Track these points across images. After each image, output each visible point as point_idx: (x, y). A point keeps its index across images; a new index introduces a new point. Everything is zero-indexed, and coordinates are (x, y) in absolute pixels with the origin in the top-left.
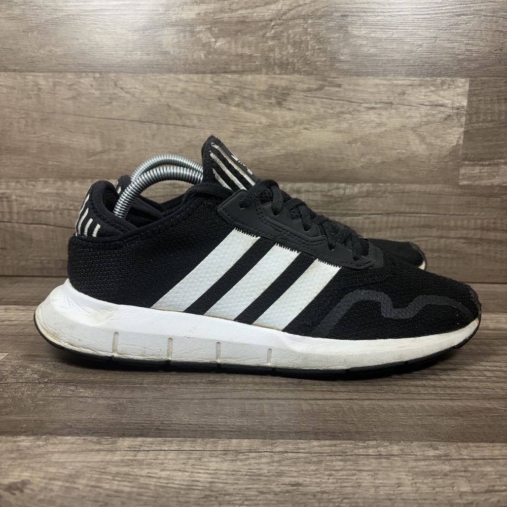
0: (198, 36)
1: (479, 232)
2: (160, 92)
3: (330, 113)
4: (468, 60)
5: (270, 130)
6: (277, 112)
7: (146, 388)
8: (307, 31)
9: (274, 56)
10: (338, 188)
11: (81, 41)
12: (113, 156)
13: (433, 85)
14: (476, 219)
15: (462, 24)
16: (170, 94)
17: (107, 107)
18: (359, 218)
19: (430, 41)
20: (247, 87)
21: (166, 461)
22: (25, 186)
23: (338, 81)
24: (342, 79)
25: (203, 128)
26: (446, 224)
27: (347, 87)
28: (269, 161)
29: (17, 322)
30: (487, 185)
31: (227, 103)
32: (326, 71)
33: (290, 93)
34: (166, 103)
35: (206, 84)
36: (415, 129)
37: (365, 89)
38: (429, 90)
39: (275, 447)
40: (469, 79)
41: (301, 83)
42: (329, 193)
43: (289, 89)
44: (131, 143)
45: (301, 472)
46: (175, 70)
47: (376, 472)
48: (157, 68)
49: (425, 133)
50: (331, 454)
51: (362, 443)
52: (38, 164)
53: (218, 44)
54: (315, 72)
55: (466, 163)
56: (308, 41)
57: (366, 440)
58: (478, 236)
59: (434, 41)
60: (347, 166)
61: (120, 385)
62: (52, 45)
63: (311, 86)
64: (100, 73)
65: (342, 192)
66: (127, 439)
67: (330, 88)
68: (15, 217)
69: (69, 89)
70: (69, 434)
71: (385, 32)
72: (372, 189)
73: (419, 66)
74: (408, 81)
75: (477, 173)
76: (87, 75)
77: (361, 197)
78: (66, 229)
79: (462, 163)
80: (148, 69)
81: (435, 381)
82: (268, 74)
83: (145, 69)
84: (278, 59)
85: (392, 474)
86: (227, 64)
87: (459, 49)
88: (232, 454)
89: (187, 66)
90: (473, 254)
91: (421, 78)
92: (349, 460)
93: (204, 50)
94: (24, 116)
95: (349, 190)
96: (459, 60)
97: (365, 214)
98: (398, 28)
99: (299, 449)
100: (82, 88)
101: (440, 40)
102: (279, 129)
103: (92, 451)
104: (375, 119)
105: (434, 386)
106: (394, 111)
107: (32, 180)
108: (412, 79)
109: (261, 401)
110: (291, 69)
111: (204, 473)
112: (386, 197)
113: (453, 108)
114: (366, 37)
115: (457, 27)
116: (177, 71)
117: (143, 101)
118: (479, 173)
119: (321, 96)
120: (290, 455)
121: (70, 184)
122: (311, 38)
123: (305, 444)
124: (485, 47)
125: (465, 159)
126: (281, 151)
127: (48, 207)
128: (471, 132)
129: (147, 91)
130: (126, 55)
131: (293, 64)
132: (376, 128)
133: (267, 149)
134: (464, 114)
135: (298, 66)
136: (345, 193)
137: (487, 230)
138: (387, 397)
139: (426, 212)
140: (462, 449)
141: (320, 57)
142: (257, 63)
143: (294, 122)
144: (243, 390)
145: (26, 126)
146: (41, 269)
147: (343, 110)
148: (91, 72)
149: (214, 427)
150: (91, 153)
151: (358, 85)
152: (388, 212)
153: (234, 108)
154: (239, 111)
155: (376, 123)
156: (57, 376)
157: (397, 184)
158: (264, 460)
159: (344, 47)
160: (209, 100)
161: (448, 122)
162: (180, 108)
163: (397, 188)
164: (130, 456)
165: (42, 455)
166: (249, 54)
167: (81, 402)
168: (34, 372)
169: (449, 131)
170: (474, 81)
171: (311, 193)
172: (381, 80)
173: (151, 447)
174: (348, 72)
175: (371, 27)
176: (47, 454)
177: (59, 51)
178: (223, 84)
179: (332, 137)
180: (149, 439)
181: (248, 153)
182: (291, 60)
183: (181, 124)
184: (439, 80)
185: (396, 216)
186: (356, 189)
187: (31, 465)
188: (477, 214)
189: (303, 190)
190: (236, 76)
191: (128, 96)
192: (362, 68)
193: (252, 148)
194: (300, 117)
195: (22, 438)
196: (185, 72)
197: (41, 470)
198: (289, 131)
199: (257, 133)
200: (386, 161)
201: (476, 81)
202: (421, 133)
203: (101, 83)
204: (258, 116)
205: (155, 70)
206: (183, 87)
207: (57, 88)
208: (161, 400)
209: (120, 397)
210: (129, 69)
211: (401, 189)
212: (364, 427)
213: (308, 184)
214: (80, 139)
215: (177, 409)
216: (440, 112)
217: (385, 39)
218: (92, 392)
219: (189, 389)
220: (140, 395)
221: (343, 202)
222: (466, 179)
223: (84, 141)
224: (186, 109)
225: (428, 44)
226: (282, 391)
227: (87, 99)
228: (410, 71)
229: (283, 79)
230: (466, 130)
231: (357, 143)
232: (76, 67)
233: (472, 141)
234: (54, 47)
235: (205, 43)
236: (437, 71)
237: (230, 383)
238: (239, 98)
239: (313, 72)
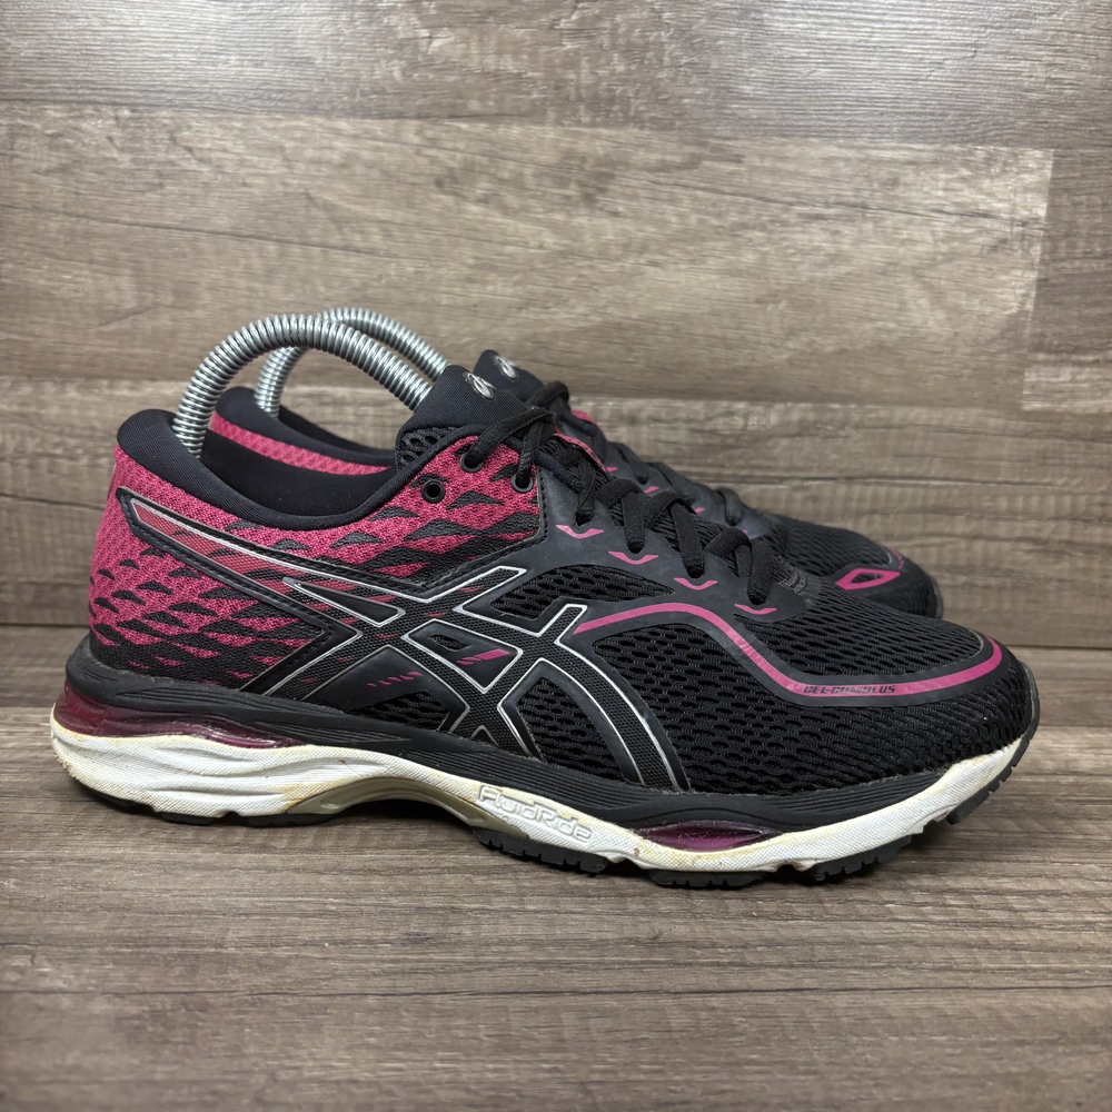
0: (386, 20)
1: (1066, 526)
2: (288, 162)
3: (712, 227)
4: (1053, 105)
5: (564, 264)
6: (583, 221)
7: (232, 960)
8: (660, 17)
9: (579, 79)
10: (729, 414)
11: (82, 22)
12: (165, 321)
13: (966, 164)
14: (1061, 494)
15: (1040, 14)
16: (313, 168)
17: (148, 195)
18: (781, 486)
19: (963, 54)
20: (508, 154)
23: (735, 146)
24: (746, 143)
25: (396, 256)
26: (989, 504)
27: (757, 162)
28: (561, 343)
30: (1088, 412)
31: (457, 195)
32: (707, 120)
33: (617, 173)
34: (302, 190)
35: (405, 144)
36: (918, 271)
37: (801, 170)
38: (955, 176)
40: (1052, 150)
41: (643, 149)
42: (708, 427)
43: (613, 164)
44: (211, 289)
46: (327, 107)
48: (280, 100)
53: (436, 43)
54: (678, 123)
55: (1041, 356)
56: (663, 44)
58: (1065, 537)
59: (972, 54)
60: (754, 360)
62: (8, 31)
63: (668, 158)
64: (133, 107)
65: (739, 422)
67: (717, 165)
69: (52, 147)
71: (853, 26)
72: (811, 416)
73: (933, 114)
74: (903, 152)
75: (1066, 382)
76: (97, 110)
77: (786, 436)
78: (44, 505)
79: (1031, 357)
80: (258, 102)
82: (562, 125)
83: (250, 102)
84: (588, 87)
86: (460, 97)
87: (1030, 77)
89: (358, 98)
90: (1051, 579)
91: (937, 146)
93: (400, 59)
95: (756, 418)
96: (1031, 104)
97: (793, 478)
98: (886, 18)
100: (84, 145)
101: (986, 53)
102: (587, 263)
104: (824, 245)
105: (1014, 947)
106: (869, 226)
108: (916, 146)
110: (620, 114)
112: (847, 437)
113: (1012, 222)
114: (806, 39)
115: (1029, 21)
116: (333, 109)
117: (245, 185)
118: (1071, 381)
119: (694, 183)
121: (54, 390)
122: (671, 37)
124: (1093, 73)
125: (1039, 348)
126: (591, 318)
128: (1053, 281)
129: (256, 159)
130: (199, 63)
131: (625, 102)
132: (823, 265)
133: (556, 313)
134: (1038, 236)
135: (636, 107)
136: (746, 425)
137: (1086, 521)
139: (942, 475)
141: (689, 86)
142: (535, 96)
143: (626, 246)
147: (746, 218)
148: (107, 104)
150: (108, 314)
151: (784, 159)
152: (850, 474)
153: (474, 208)
154: (485, 215)
155: (827, 255)
157: (874, 407)
159: (751, 63)
160: (413, 184)
161: (1001, 256)
162: (340, 203)
163: (873, 415)
166: (515, 71)
167: (41, 1009)
169: (1004, 278)
170: (1065, 157)
171: (665, 425)
172: (840, 146)
174: (760, 125)
175: (820, 13)
177: (26, 47)
178: (449, 145)
179: (718, 286)
181: (510, 321)
182: (619, 90)
183: (341, 244)
184: (981, 152)
185: (869, 484)
186: (775, 416)
188: (1060, 481)
189: (643, 415)
190: (481, 127)
191: (205, 169)
192: (795, 117)
193: (520, 308)
194: (641, 234)
196: (353, 112)
198: (613, 268)
199: (532, 270)
200: (848, 347)
201: (1070, 156)
202: (935, 282)
203: (133, 134)
204: (535, 228)
205: (275, 106)
206: (346, 150)
207: (20, 141)
208: (272, 998)
209: (155, 989)
210: (206, 99)
211: (883, 419)
212: (845, 1083)
213: (658, 402)
214: (80, 276)
215: (316, 1028)
216: (982, 231)
217: (852, 46)
218: (77, 974)
219: (353, 961)
220: (214, 983)
221: (741, 447)
222: (1040, 396)
223: (90, 281)
224: (352, 207)
225: (956, 62)
226: (608, 967)
227: (97, 172)
228: (912, 127)
229: (598, 137)
230: (1042, 277)
231: (778, 302)
232: (70, 88)
233: (1056, 304)
234: (9, 36)
235: (403, 39)
236: (977, 128)
237: (465, 943)
238: (489, 182)
239: (674, 124)
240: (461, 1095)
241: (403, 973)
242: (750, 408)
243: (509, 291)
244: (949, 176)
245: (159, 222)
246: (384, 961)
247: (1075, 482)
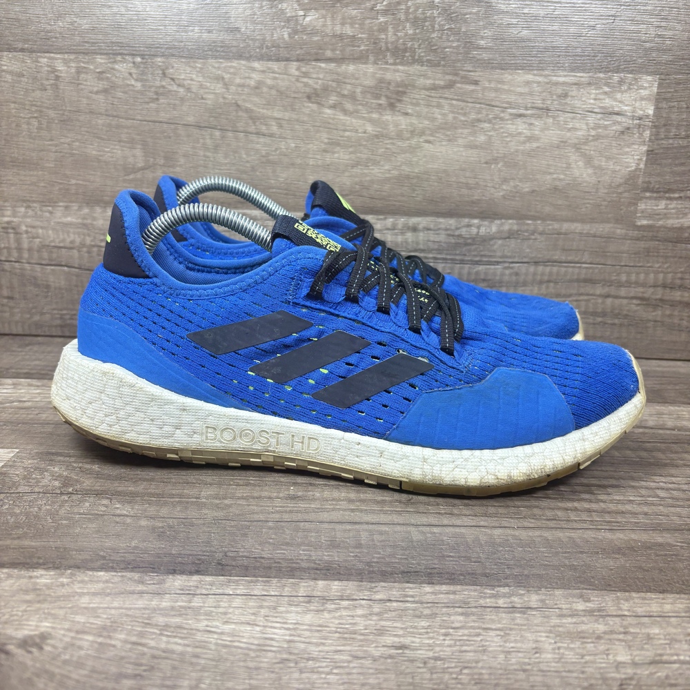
0: (280, 6)
1: (660, 291)
2: (226, 86)
3: (461, 121)
4: (658, 50)
5: (378, 142)
6: (389, 118)
7: (204, 504)
8: (433, 2)
9: (387, 38)
10: (469, 226)
11: (115, 10)
12: (159, 173)
13: (607, 84)
14: (657, 273)
16: (240, 89)
17: (151, 104)
18: (497, 267)
19: (607, 21)
20: (347, 81)
21: (231, 610)
22: (39, 213)
23: (474, 76)
24: (481, 74)
25: (285, 138)
26: (615, 278)
27: (487, 85)
28: (375, 186)
29: (29, 404)
30: (675, 226)
31: (318, 103)
32: (459, 61)
33: (408, 91)
34: (233, 101)
35: (290, 75)
36: (578, 146)
37: (512, 89)
38: (601, 91)
39: (375, 592)
40: (658, 76)
41: (422, 77)
42: (457, 233)
43: (406, 86)
44: (184, 156)
45: (408, 630)
46: (248, 56)
47: (507, 632)
48: (223, 51)
49: (592, 152)
50: (448, 605)
51: (490, 590)
52: (57, 182)
53: (308, 19)
54: (442, 63)
55: (648, 194)
56: (435, 17)
57: (495, 586)
58: (659, 297)
59: (612, 21)
60: (484, 196)
61: (169, 500)
62: (75, 15)
63: (437, 82)
64: (142, 56)
65: (474, 230)
66: (179, 577)
67: (464, 86)
68: (26, 255)
69: (100, 79)
70: (101, 569)
71: (543, 6)
72: (515, 228)
73: (589, 56)
74: (573, 78)
75: (663, 209)
76: (124, 58)
77: (501, 238)
79: (642, 195)
80: (210, 53)
81: (591, 502)
82: (378, 64)
83: (205, 53)
84: (392, 43)
85: (528, 635)
86: (321, 48)
87: (646, 34)
88: (318, 602)
89: (265, 50)
90: (650, 321)
91: (591, 74)
92: (473, 614)
93: (288, 28)
94: (35, 115)
95: (484, 228)
96: (646, 49)
97: (505, 262)
99: (406, 596)
100: (116, 77)
101: (621, 20)
102: (391, 141)
103: (133, 593)
104: (524, 131)
105: (589, 511)
106: (550, 120)
107: (48, 204)
108: (578, 74)
109: (357, 527)
110: (410, 58)
111: (280, 628)
112: (535, 239)
113: (633, 118)
114: (517, 13)
116: (251, 56)
117: (202, 98)
118: (665, 209)
119: (451, 96)
120: (395, 604)
122: (439, 14)
123: (415, 590)
124: (683, 31)
125: (646, 190)
126: (392, 172)
127: (72, 242)
128: (656, 151)
129: (208, 84)
130: (178, 31)
131: (413, 51)
132: (524, 143)
133: (373, 169)
134: (648, 126)
135: (419, 54)
136: (478, 232)
137: (671, 288)
138: (526, 524)
139: (588, 262)
140: (622, 601)
141: (450, 41)
142: (362, 48)
143: (412, 132)
144: (333, 510)
145: (39, 128)
146: (61, 326)
147: (480, 116)
148: (129, 55)
149: (295, 563)
150: (129, 170)
151: (502, 82)
152: (537, 260)
153: (328, 111)
154: (335, 115)
155: (526, 137)
156: (85, 484)
157: (551, 222)
158: (359, 612)
159: (485, 28)
160: (295, 98)
161: (626, 137)
162: (254, 108)
163: (550, 227)
164: (183, 601)
165: (67, 597)
166: (351, 34)
167: (117, 523)
168: (54, 478)
169: (627, 150)
170: (665, 80)
171: (432, 232)
172: (535, 75)
173: (210, 589)
174: (489, 63)
176: (74, 596)
177: (85, 24)
178: (314, 76)
179: (464, 154)
180: (208, 579)
181: (347, 174)
182: (409, 44)
183: (254, 131)
184: (616, 77)
185: (547, 266)
186: (494, 227)
187: (53, 612)
188: (657, 265)
189: (421, 226)
190: (333, 65)
191: (181, 90)
192: (509, 58)
193: (353, 167)
194: (421, 125)
195: (41, 572)
196: (261, 58)
197: (65, 619)
198: (406, 144)
199: (360, 145)
200: (537, 189)
201: (669, 79)
202: (587, 152)
203: (143, 71)
204: (361, 122)
205: (219, 55)
206: (258, 79)
207: (83, 75)
208: (224, 522)
209: (169, 516)
210: (183, 51)
211: (556, 229)
212: (493, 566)
213: (429, 219)
214: (114, 149)
215: (245, 535)
216: (615, 123)
217: (543, 17)
218: (132, 509)
219: (262, 506)
220: (197, 514)
221: (475, 244)
222: (647, 217)
223: (119, 152)
224: (261, 110)
225: (603, 26)
226: (385, 513)
227: (123, 92)
228: (576, 63)
229: (398, 71)
230: (651, 149)
231: (498, 163)
232: (109, 46)
233: (658, 164)
234: (77, 18)
235: (290, 17)
236: (614, 64)
237: (316, 499)
238: (337, 96)
239: (440, 63)
240: (313, 565)
241: (286, 512)
242: (481, 223)
243: (347, 157)
244: (597, 92)
245: (156, 119)
246: (277, 507)
247: (666, 266)
